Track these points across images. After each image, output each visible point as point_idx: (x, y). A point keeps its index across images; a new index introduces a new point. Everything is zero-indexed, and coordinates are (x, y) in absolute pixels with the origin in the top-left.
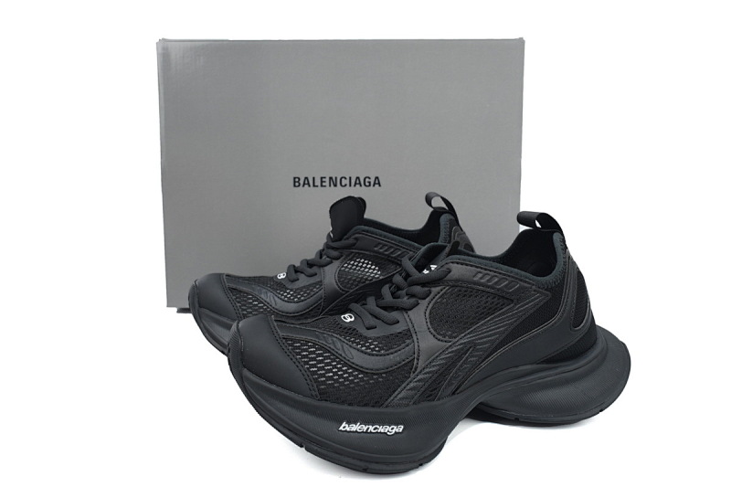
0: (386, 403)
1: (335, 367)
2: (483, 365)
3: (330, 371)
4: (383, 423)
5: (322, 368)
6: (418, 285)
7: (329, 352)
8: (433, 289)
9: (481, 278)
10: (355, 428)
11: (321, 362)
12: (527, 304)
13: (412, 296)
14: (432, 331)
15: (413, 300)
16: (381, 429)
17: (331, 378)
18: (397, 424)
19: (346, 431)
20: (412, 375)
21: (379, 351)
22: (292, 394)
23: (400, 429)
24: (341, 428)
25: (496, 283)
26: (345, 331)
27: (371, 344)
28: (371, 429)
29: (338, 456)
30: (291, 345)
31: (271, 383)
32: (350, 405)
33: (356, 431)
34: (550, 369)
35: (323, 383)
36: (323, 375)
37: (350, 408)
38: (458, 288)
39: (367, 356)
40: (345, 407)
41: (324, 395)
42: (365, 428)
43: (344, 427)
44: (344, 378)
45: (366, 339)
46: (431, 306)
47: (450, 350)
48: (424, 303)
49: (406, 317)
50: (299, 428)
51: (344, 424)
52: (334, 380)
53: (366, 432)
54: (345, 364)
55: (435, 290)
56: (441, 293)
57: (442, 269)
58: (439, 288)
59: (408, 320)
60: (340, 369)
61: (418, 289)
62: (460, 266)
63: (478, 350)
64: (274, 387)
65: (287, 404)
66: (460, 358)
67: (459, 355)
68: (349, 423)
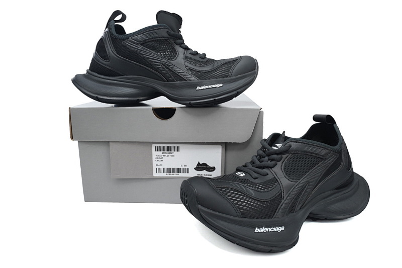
0: (274, 216)
1: (245, 199)
2: (313, 192)
3: (244, 202)
4: (275, 226)
5: (240, 201)
6: (275, 154)
7: (241, 192)
8: (283, 156)
9: (308, 149)
10: (263, 230)
11: (238, 198)
12: (329, 160)
13: (272, 160)
14: (287, 177)
15: (273, 162)
16: (275, 229)
17: (245, 206)
18: (281, 226)
19: (258, 232)
20: (283, 201)
21: (264, 190)
22: (227, 216)
23: (283, 228)
24: (256, 231)
25: (315, 151)
26: (243, 181)
27: (259, 186)
28: (270, 230)
29: (257, 245)
30: (221, 190)
31: (215, 211)
32: (257, 218)
33: (264, 232)
34: (338, 192)
35: (242, 208)
36: (241, 205)
37: (258, 220)
38: (296, 155)
39: (259, 193)
40: (255, 220)
41: (244, 215)
42: (267, 230)
43: (257, 230)
44: (251, 205)
45: (255, 184)
46: (283, 164)
47: (298, 186)
48: (279, 164)
49: (272, 171)
50: (235, 233)
51: (257, 229)
52: (247, 206)
53: (268, 232)
54: (250, 198)
55: (284, 156)
56: (288, 158)
57: (286, 145)
58: (287, 155)
59: (273, 173)
60: (248, 201)
61: (275, 156)
62: (295, 143)
63: (310, 185)
64: (217, 213)
65: (226, 221)
66: (303, 190)
67: (303, 188)
68: (259, 228)
